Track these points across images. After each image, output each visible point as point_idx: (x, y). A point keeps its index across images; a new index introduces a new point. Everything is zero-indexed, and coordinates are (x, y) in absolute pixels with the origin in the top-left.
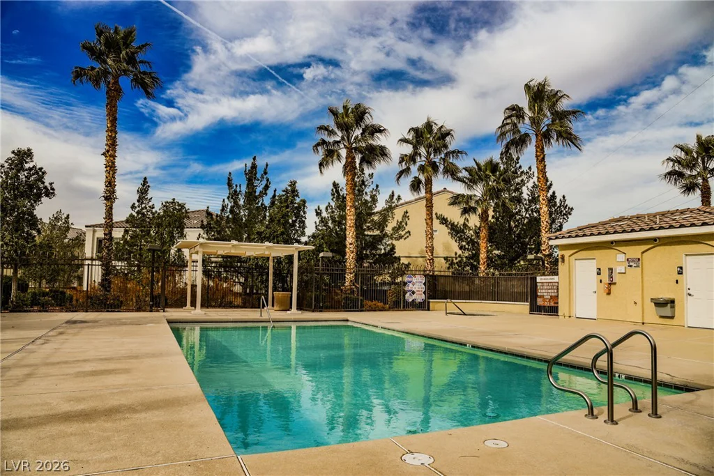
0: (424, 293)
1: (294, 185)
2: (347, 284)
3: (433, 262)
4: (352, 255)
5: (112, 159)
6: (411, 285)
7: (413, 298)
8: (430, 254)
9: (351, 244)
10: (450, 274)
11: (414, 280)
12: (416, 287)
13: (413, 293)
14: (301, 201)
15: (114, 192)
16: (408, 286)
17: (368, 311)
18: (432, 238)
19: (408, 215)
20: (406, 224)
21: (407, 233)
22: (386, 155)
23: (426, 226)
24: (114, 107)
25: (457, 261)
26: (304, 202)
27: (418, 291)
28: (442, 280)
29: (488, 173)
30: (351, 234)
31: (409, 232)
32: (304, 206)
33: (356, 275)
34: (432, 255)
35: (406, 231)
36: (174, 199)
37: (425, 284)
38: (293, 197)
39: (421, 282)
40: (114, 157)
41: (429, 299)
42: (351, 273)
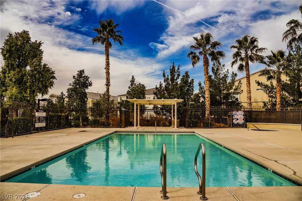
0: (244, 119)
1: (187, 73)
2: (206, 116)
3: (251, 104)
4: (208, 102)
5: (108, 70)
6: (236, 116)
7: (237, 122)
8: (249, 100)
9: (207, 98)
10: (265, 110)
11: (238, 113)
12: (239, 116)
13: (237, 119)
14: (192, 80)
15: (109, 83)
16: (235, 116)
17: (216, 128)
18: (250, 93)
19: (241, 82)
20: (241, 87)
21: (241, 91)
22: (223, 55)
23: (247, 87)
24: (107, 50)
25: (270, 103)
26: (193, 80)
27: (240, 119)
28: (254, 113)
29: (279, 57)
30: (207, 93)
31: (242, 90)
32: (193, 82)
33: (210, 112)
34: (250, 101)
35: (241, 90)
36: (140, 83)
37: (244, 115)
38: (187, 78)
39: (241, 114)
40: (109, 69)
41: (246, 122)
42: (208, 111)
